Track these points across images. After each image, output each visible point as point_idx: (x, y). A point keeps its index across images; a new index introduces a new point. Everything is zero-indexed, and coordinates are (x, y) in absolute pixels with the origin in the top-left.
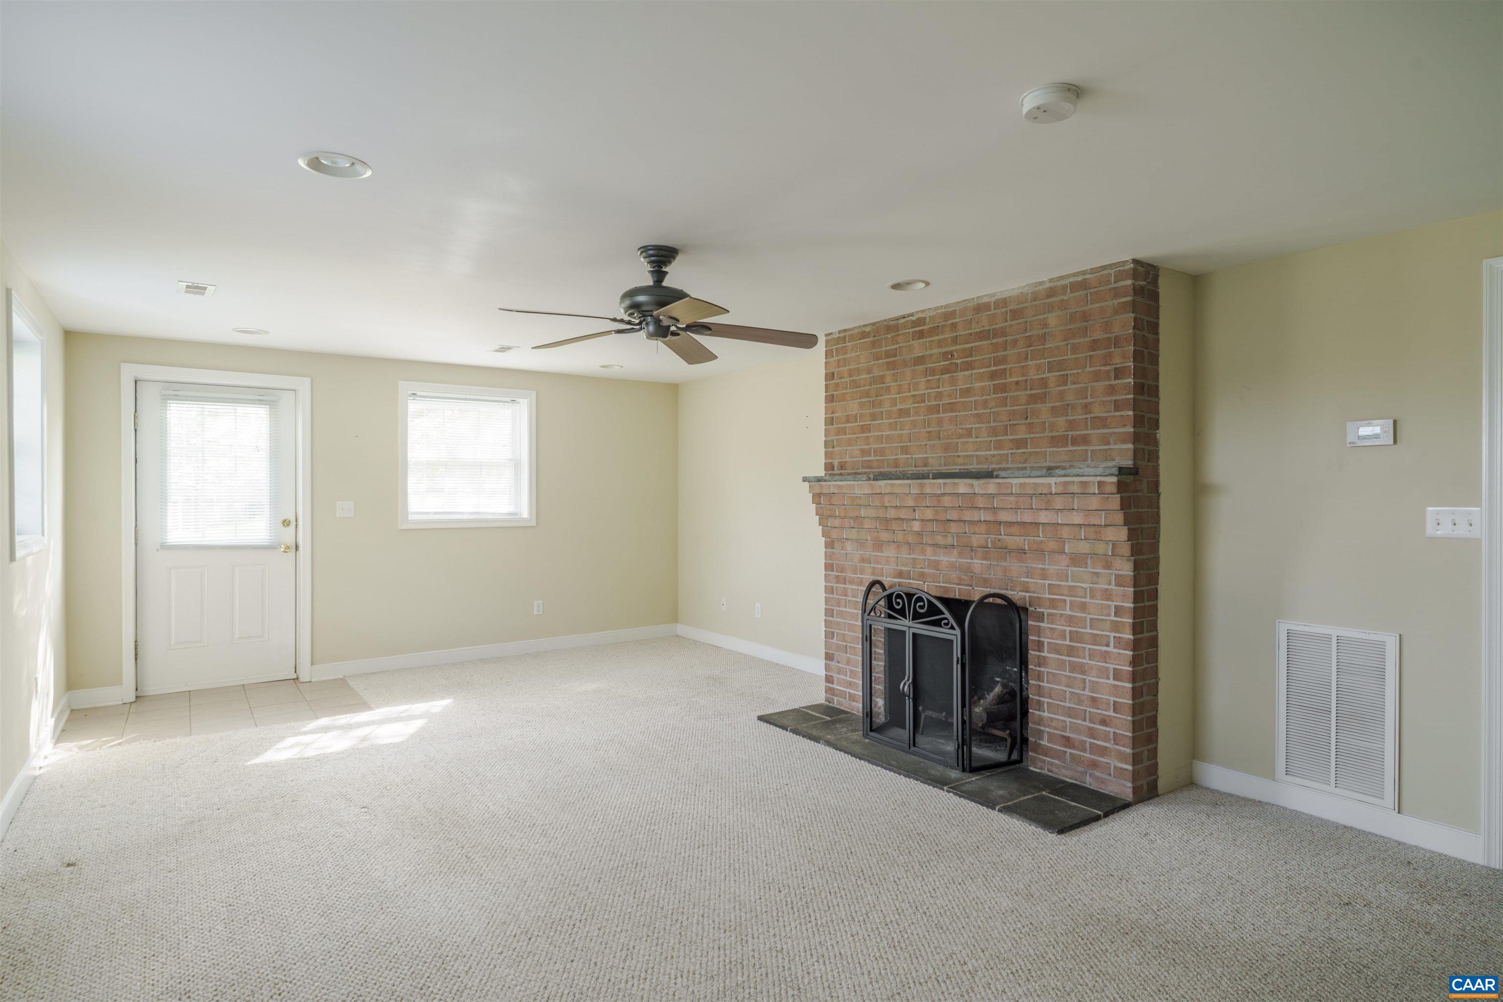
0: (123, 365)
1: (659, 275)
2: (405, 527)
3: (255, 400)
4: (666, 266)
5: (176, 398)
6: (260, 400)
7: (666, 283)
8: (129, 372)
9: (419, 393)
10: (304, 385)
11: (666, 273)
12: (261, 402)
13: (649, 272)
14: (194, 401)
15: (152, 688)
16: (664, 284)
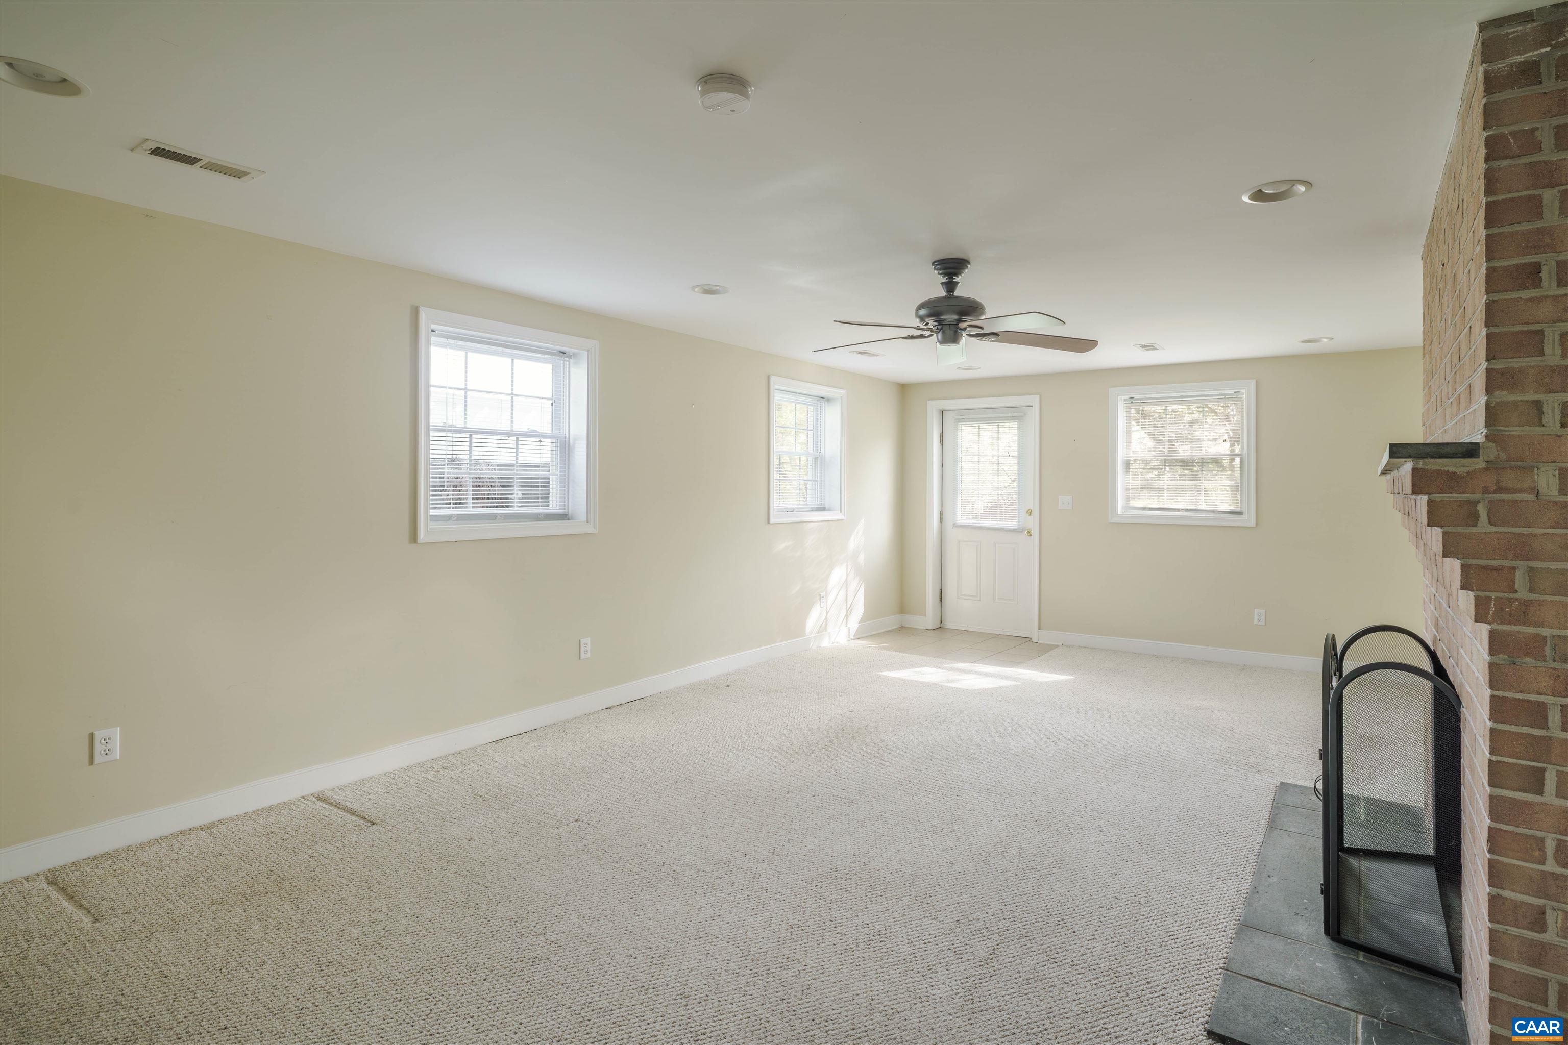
0: (929, 402)
1: (950, 286)
2: (1115, 520)
3: (1010, 417)
4: (957, 275)
5: (963, 420)
6: (1013, 417)
7: (957, 293)
8: (933, 407)
9: (1136, 397)
10: (1035, 400)
11: (957, 283)
12: (1013, 418)
13: (942, 283)
14: (969, 422)
15: (950, 624)
16: (956, 293)
